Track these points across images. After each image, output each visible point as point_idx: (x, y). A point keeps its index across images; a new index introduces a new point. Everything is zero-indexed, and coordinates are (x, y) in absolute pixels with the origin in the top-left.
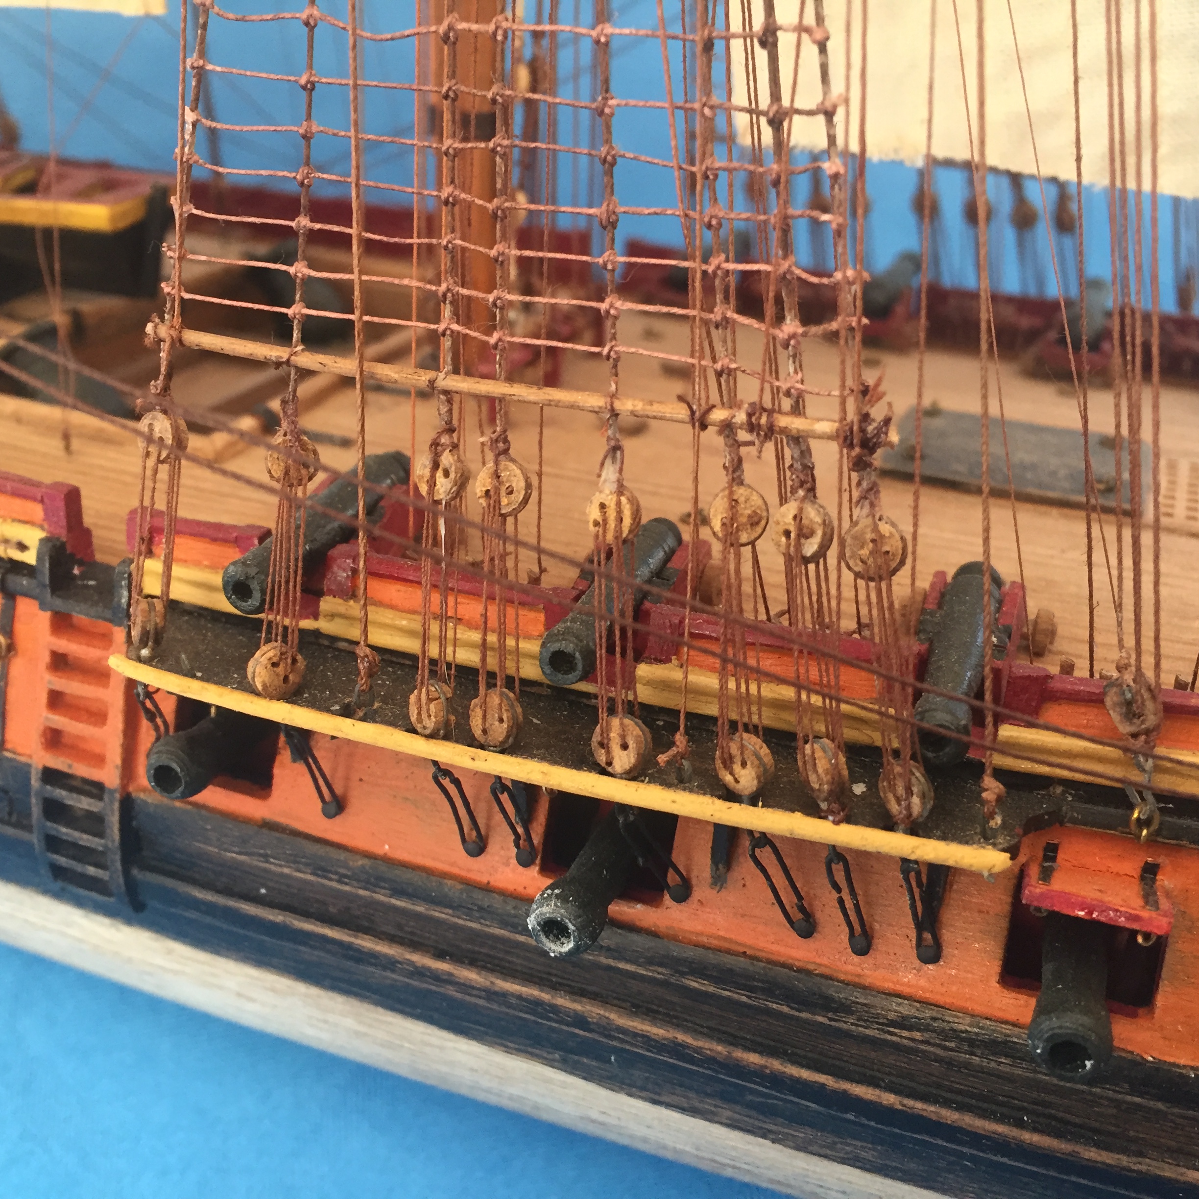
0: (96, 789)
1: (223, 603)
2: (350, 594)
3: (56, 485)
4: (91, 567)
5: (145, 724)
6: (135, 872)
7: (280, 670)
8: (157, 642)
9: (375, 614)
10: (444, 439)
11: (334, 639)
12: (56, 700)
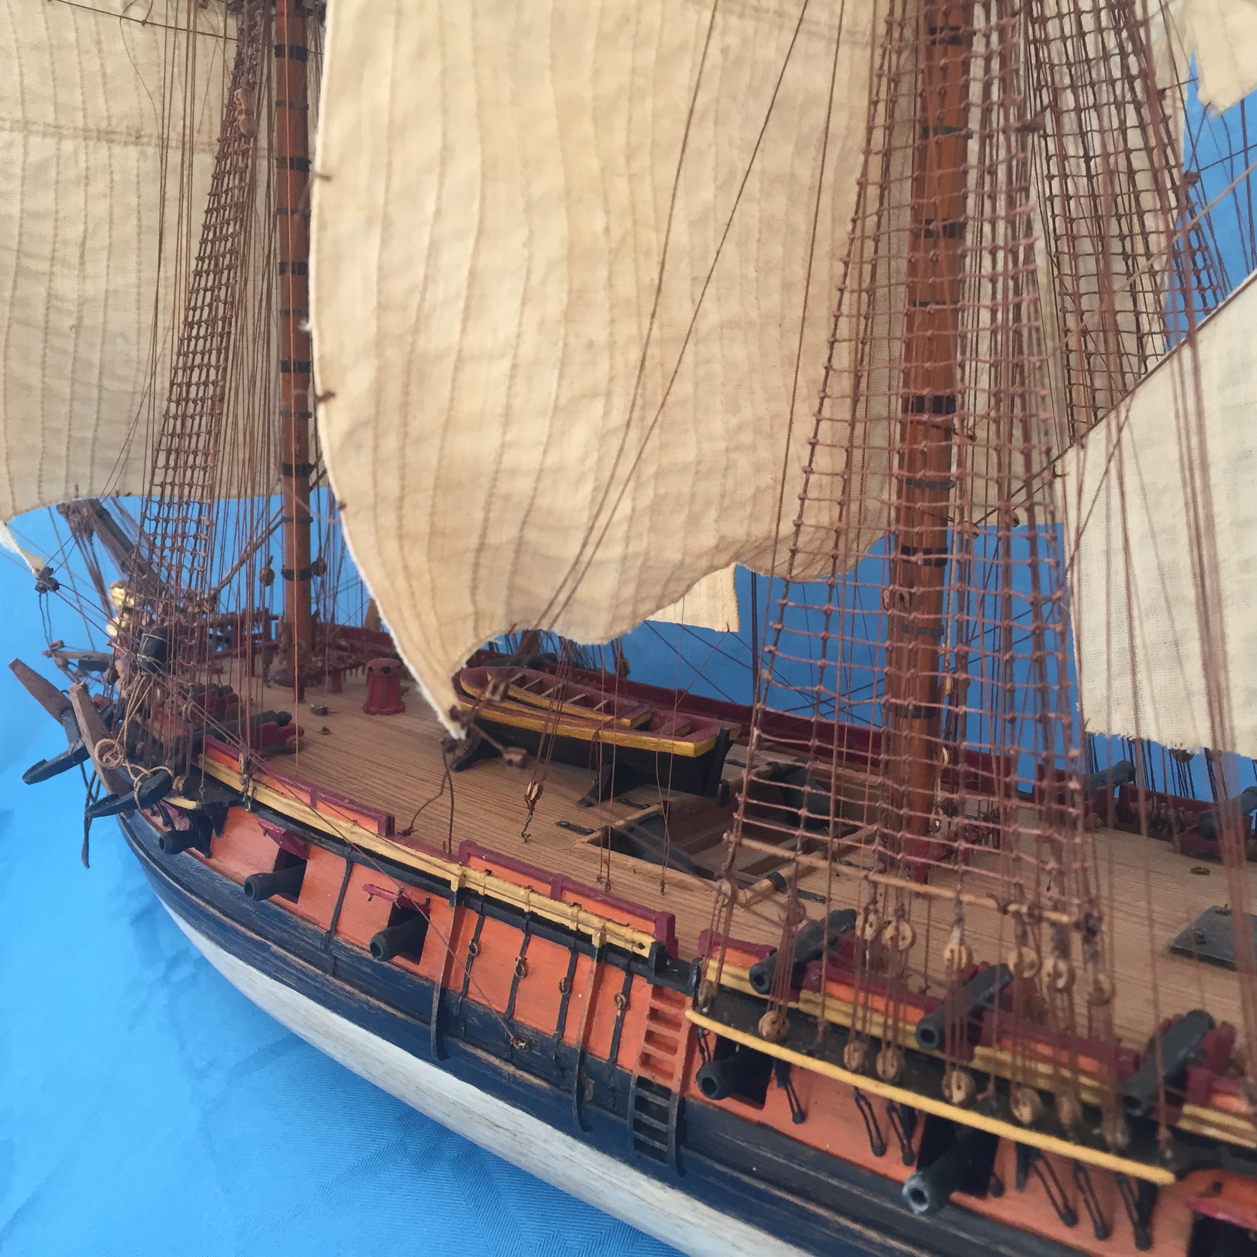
0: (666, 1092)
1: (749, 989)
2: (816, 989)
3: (664, 913)
4: (677, 962)
5: (698, 1055)
6: (682, 1149)
7: (777, 1026)
8: (712, 1005)
9: (829, 1002)
10: (871, 907)
11: (807, 1015)
12: (650, 1037)
